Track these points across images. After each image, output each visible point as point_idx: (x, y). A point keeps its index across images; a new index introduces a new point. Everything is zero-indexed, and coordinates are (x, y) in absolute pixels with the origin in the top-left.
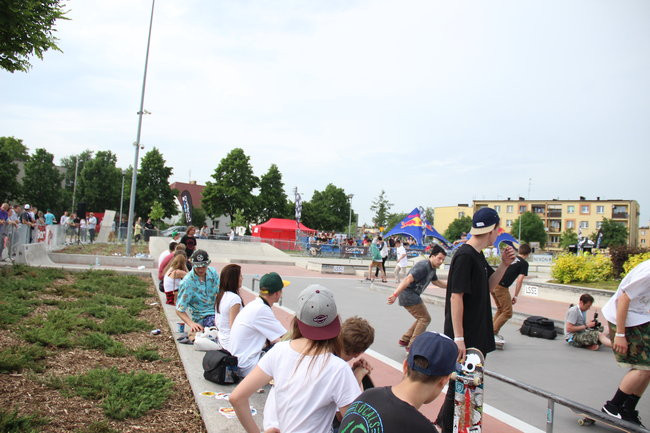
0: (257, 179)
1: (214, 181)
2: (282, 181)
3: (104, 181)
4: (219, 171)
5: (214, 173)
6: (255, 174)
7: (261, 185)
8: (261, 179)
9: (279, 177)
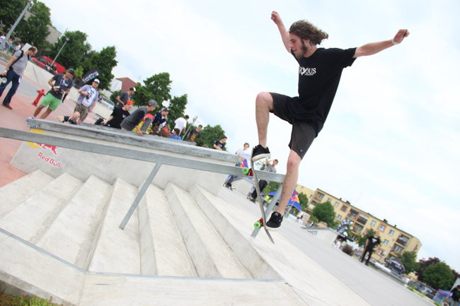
0: (170, 97)
1: (143, 84)
2: (186, 106)
3: (71, 47)
4: (149, 81)
5: (146, 80)
6: (170, 93)
7: (172, 101)
8: (173, 98)
9: (185, 103)
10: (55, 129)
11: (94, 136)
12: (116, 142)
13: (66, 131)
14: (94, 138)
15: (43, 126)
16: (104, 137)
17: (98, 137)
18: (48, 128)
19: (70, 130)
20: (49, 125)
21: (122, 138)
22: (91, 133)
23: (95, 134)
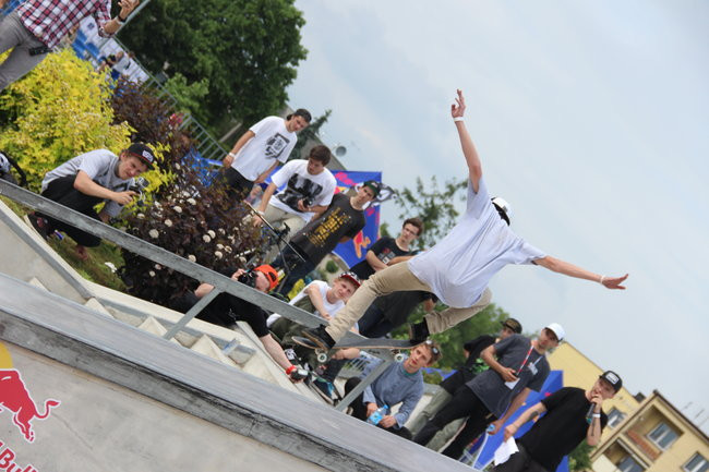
10: (58, 353)
11: (181, 403)
12: (250, 437)
13: (91, 367)
14: (181, 410)
15: (14, 333)
16: (215, 412)
17: (193, 408)
18: (32, 341)
19: (106, 364)
20: (38, 335)
21: (275, 427)
22: (176, 390)
23: (188, 396)
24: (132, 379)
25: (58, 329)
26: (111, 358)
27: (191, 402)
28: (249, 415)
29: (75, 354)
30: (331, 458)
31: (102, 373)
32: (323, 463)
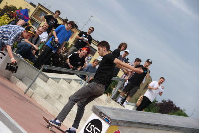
10: (126, 125)
11: (146, 127)
12: (158, 129)
13: (131, 126)
15: (119, 124)
16: (152, 127)
18: (122, 124)
19: (134, 124)
20: (123, 122)
21: (162, 126)
22: (145, 125)
23: (147, 125)
24: (138, 125)
25: (126, 120)
26: (135, 123)
27: (148, 126)
28: (157, 125)
29: (129, 124)
30: (171, 129)
31: (134, 126)
32: (170, 130)
